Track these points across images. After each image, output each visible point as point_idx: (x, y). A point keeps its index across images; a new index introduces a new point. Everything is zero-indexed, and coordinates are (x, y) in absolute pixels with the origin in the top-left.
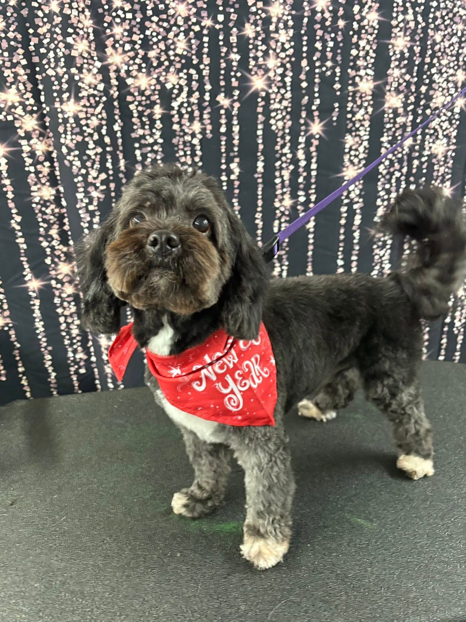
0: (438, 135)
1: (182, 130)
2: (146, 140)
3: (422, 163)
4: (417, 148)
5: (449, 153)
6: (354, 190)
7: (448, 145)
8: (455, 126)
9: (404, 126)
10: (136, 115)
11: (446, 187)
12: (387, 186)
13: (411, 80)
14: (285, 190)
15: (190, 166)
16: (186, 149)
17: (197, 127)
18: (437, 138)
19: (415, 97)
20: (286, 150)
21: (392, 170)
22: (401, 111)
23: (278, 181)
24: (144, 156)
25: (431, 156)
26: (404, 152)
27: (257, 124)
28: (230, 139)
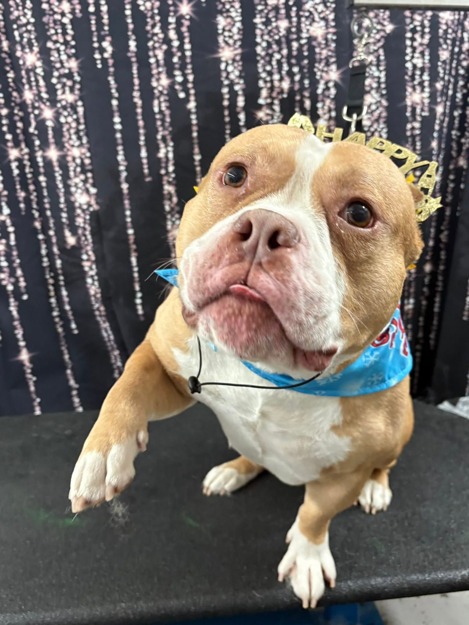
0: (314, 17)
1: (52, 9)
2: (20, 20)
3: (301, 46)
4: (294, 30)
5: (330, 36)
6: (233, 72)
7: (327, 26)
8: (331, 9)
9: (276, 9)
11: (331, 70)
12: (268, 68)
14: (160, 69)
15: (62, 44)
16: (56, 27)
17: (66, 7)
18: (313, 20)
20: (157, 30)
21: (270, 51)
23: (152, 60)
25: (311, 39)
26: (281, 34)
27: (124, 4)
28: (99, 18)
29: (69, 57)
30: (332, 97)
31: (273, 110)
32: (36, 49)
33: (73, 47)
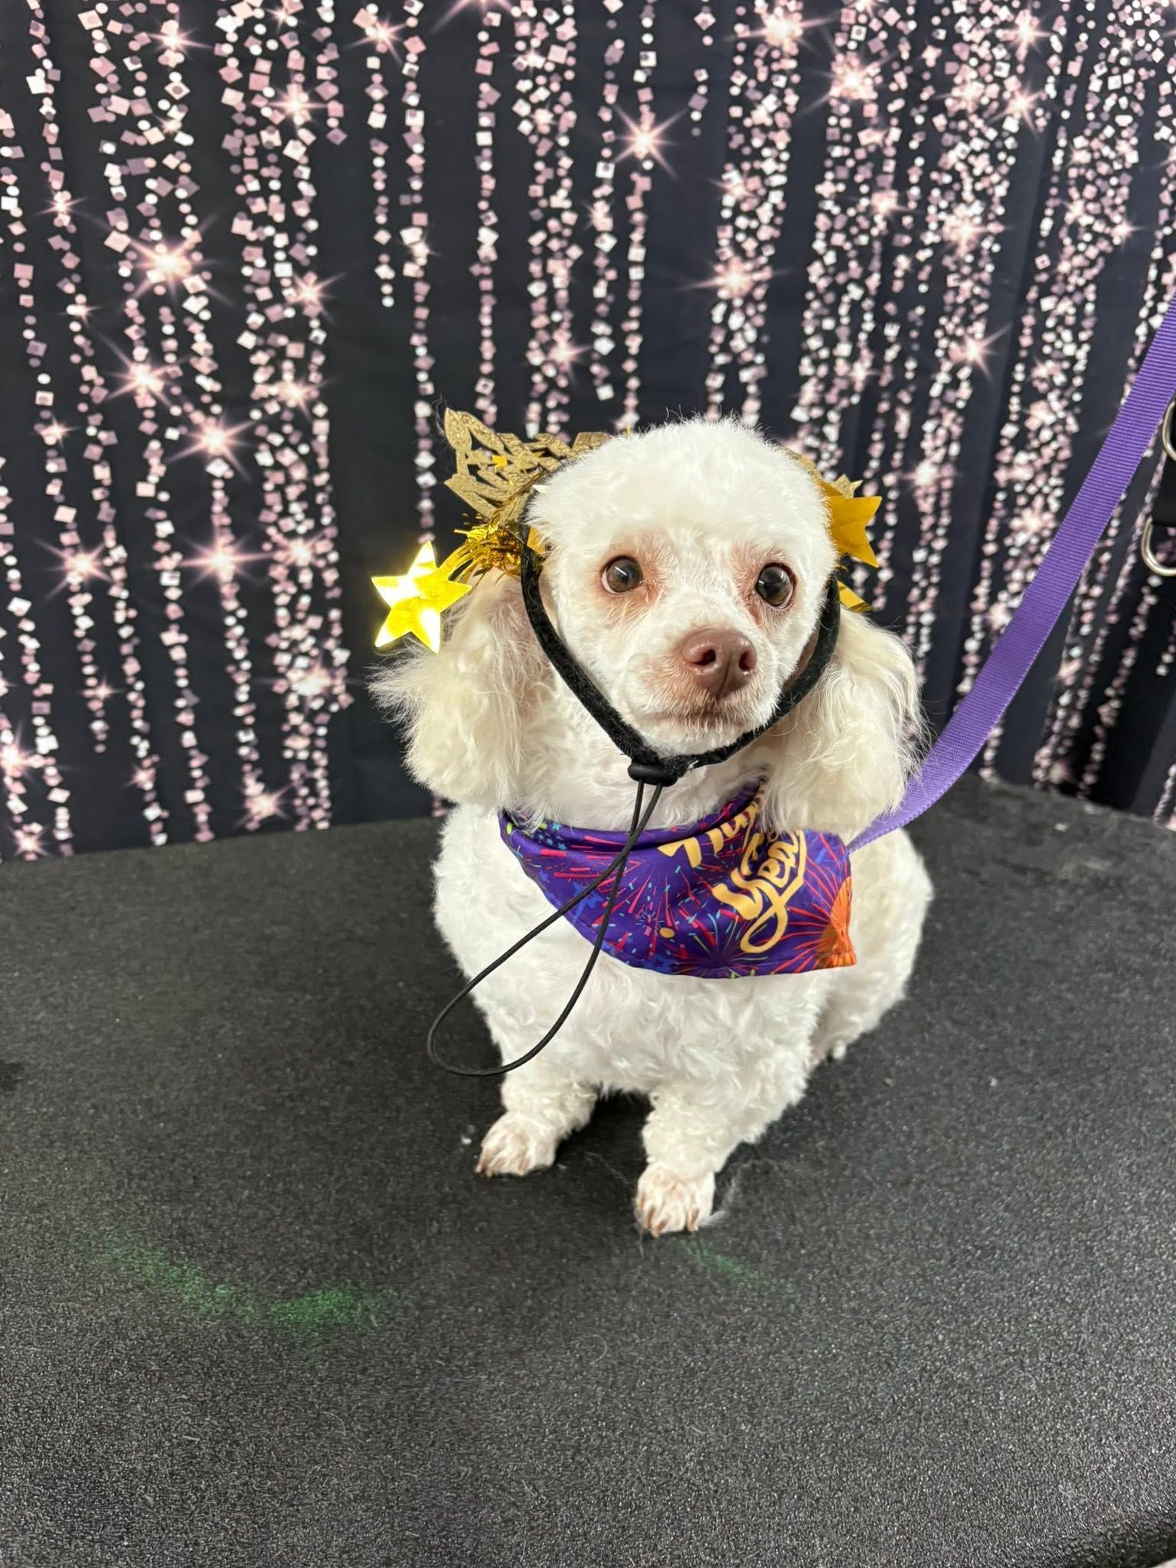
0: (962, 190)
1: (253, 111)
2: (140, 133)
3: (917, 266)
4: (907, 221)
5: (986, 244)
6: (741, 330)
7: (985, 221)
8: (1004, 170)
9: (876, 157)
10: (101, 48)
11: (972, 336)
12: (828, 324)
13: (901, 25)
14: (556, 317)
15: (280, 228)
16: (265, 172)
17: (297, 104)
18: (959, 199)
19: (909, 77)
20: (560, 199)
21: (841, 278)
22: (871, 110)
23: (537, 289)
24: (135, 185)
25: (943, 248)
26: (875, 232)
27: (475, 112)
28: (399, 152)
29: (300, 270)
30: (961, 405)
31: (822, 437)
32: (191, 236)
33: (311, 239)
